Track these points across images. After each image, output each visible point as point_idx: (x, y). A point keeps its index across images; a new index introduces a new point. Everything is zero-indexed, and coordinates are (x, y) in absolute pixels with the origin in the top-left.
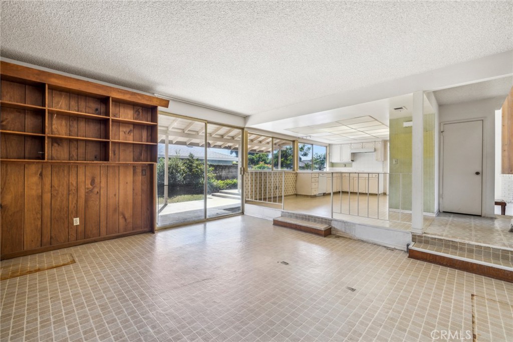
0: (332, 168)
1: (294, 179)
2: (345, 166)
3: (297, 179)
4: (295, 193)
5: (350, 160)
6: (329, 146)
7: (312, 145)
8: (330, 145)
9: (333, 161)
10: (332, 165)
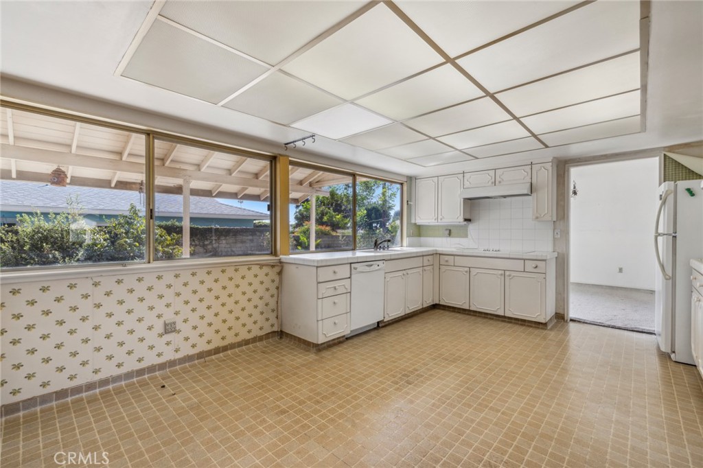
0: (415, 239)
1: (268, 283)
2: (450, 234)
3: (281, 281)
4: (276, 329)
5: (461, 219)
6: (409, 183)
7: (354, 175)
8: (411, 179)
9: (419, 221)
10: (419, 231)
